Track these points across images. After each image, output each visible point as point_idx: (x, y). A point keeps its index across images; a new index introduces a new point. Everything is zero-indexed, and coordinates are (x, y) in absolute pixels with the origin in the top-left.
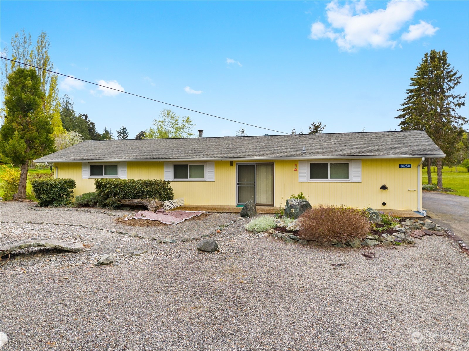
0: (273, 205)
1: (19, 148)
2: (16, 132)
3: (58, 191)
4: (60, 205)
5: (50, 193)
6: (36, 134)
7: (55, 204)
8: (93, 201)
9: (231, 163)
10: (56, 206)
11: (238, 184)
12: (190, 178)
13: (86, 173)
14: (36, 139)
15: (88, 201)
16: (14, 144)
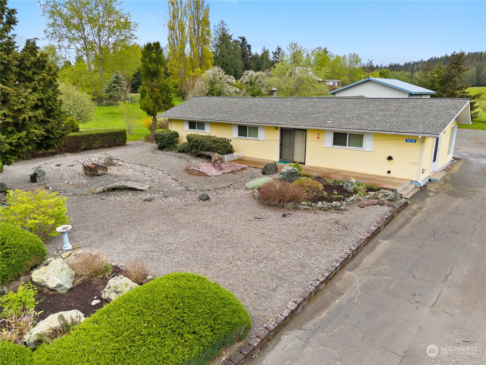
0: (304, 164)
1: (148, 106)
2: (147, 94)
3: (167, 141)
4: (169, 150)
5: (163, 141)
6: (159, 95)
7: (166, 149)
8: (187, 149)
9: (276, 128)
10: (167, 151)
11: (281, 144)
12: (249, 137)
13: (186, 126)
14: (160, 98)
15: (184, 149)
16: (145, 103)
